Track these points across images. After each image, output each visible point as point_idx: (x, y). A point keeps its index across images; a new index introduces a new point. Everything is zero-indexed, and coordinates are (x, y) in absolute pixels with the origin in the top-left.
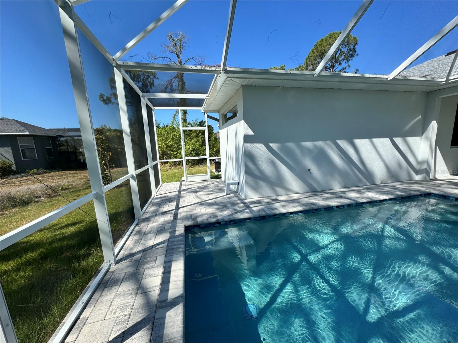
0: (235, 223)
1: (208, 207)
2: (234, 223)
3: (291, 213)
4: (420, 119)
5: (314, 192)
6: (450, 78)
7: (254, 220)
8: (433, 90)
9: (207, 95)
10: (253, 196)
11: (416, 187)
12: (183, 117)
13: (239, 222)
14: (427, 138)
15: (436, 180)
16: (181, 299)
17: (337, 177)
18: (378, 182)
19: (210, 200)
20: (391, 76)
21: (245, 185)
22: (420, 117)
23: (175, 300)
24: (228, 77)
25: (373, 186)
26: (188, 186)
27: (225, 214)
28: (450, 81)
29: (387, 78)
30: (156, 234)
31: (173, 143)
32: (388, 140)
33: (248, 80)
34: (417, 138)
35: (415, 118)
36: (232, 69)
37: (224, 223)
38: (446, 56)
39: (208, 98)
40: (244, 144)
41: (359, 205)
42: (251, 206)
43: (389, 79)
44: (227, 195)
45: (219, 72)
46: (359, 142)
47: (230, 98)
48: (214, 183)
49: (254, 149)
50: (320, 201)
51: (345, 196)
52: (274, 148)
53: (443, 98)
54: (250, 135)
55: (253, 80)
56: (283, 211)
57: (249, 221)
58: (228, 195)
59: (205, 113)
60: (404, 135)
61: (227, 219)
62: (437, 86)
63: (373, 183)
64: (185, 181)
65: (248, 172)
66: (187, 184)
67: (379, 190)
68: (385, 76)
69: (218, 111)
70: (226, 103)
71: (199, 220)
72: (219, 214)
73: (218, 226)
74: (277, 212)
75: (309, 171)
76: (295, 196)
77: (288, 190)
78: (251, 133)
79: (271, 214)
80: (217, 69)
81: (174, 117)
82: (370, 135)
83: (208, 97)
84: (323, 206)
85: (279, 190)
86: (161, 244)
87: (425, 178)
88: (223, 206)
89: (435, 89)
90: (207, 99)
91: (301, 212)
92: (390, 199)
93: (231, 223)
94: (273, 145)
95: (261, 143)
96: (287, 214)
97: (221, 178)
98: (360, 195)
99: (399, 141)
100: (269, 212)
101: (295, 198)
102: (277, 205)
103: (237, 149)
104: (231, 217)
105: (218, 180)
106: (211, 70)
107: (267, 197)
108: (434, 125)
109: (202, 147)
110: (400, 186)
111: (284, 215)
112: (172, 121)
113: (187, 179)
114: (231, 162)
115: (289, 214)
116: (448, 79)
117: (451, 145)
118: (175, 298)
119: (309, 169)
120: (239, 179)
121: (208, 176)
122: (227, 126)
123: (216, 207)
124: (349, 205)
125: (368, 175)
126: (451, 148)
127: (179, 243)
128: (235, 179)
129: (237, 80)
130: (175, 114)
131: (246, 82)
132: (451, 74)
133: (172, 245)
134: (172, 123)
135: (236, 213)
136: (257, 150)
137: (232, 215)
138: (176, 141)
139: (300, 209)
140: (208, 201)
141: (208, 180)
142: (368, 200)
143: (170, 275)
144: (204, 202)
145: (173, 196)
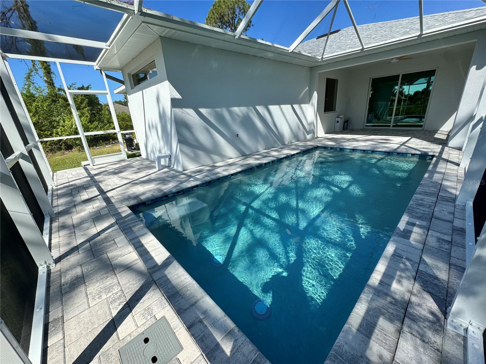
0: (184, 193)
1: (145, 185)
2: (182, 193)
3: (232, 175)
4: (307, 90)
5: (245, 156)
6: (324, 57)
7: (201, 187)
8: (314, 66)
9: (108, 43)
10: (192, 167)
11: (309, 143)
12: (45, 79)
13: (187, 191)
14: (313, 105)
15: (318, 137)
16: (172, 259)
17: (260, 140)
18: (287, 143)
19: (142, 178)
20: (291, 49)
21: (180, 155)
22: (307, 88)
23: (166, 261)
24: (144, 22)
25: (284, 146)
26: (99, 170)
27: (170, 187)
28: (324, 59)
29: (288, 50)
30: (93, 222)
31: (39, 119)
32: (290, 106)
33: (168, 30)
34: (307, 105)
35: (305, 89)
36: (149, 12)
37: (172, 195)
38: (317, 39)
39: (108, 48)
40: (173, 109)
41: (280, 161)
42: (193, 175)
43: (289, 51)
44: (159, 170)
45: (132, 12)
46: (271, 107)
47: (141, 53)
48: (136, 162)
49: (184, 115)
50: (252, 161)
51: (268, 155)
52: (204, 114)
53: (319, 73)
54: (178, 99)
55: (174, 31)
56: (226, 173)
57: (196, 188)
58: (161, 170)
59: (101, 70)
60: (300, 103)
61: (174, 190)
62: (317, 63)
63: (283, 144)
64: (91, 165)
65: (182, 141)
66: (95, 167)
67: (288, 148)
68: (287, 48)
69: (122, 69)
70: (133, 59)
71: (143, 198)
72: (163, 187)
73: (166, 200)
74: (221, 175)
75: (238, 136)
76: (231, 161)
77: (223, 156)
78: (178, 96)
79: (216, 178)
80: (129, 7)
81: (29, 78)
82: (279, 102)
83: (109, 46)
84: (256, 164)
85: (216, 157)
86: (110, 228)
87: (313, 137)
88: (163, 181)
89: (315, 65)
90: (107, 50)
91: (239, 172)
92: (297, 154)
93: (179, 194)
94: (203, 111)
95: (191, 108)
96: (229, 176)
97: (140, 155)
98: (278, 153)
99: (296, 107)
100: (214, 177)
101: (230, 163)
102: (218, 170)
103: (162, 116)
104: (178, 188)
105: (138, 158)
106: (121, 7)
107: (207, 166)
108: (315, 94)
109: (91, 124)
110: (300, 144)
111: (226, 178)
112: (25, 84)
113: (93, 162)
114: (154, 132)
115: (231, 176)
116: (322, 58)
117: (325, 111)
118: (165, 260)
119: (238, 135)
120: (171, 150)
121: (124, 156)
122: (142, 89)
123: (155, 183)
124: (273, 162)
125: (280, 137)
126: (324, 113)
127: (133, 221)
128: (163, 152)
129: (156, 28)
130: (29, 74)
131: (166, 32)
132: (324, 54)
133: (126, 225)
134: (26, 87)
135: (181, 183)
136: (187, 115)
137: (177, 186)
138: (44, 116)
139: (239, 170)
140: (140, 180)
141: (124, 160)
142: (285, 156)
143: (145, 247)
144: (136, 182)
145: (85, 182)
